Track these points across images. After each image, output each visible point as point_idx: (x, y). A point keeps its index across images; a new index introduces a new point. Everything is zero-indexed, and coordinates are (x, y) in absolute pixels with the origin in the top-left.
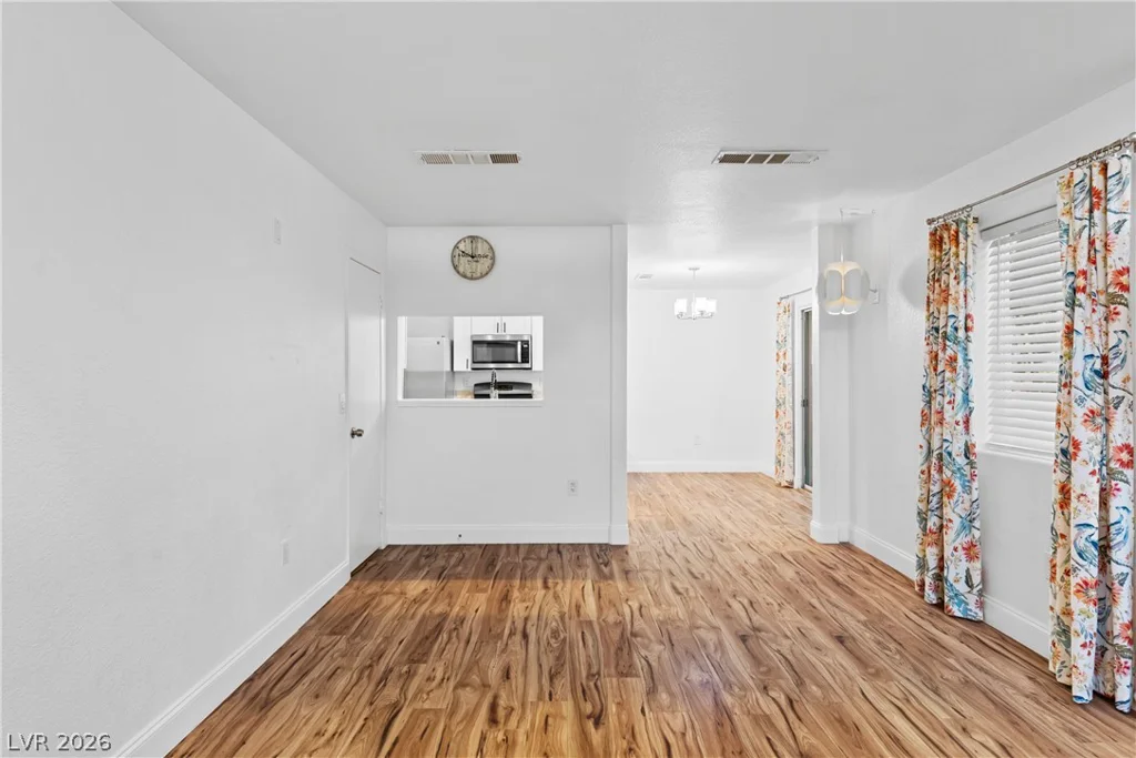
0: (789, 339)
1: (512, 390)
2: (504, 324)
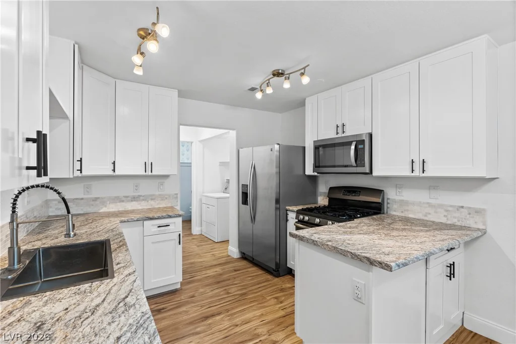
1: (359, 196)
2: (343, 125)
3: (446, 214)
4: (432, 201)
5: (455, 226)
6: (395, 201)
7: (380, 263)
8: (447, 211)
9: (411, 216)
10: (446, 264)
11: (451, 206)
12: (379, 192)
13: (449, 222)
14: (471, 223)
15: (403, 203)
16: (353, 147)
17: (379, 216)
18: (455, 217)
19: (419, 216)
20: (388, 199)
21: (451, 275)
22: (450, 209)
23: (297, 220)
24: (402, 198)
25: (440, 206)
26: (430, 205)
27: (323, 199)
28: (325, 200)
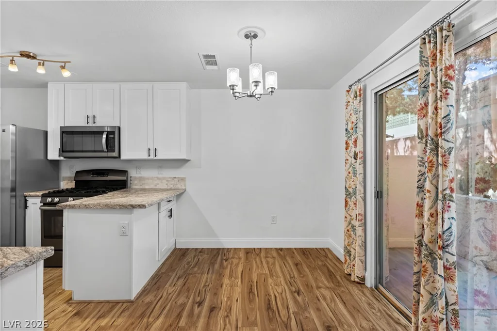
0: (360, 125)
1: (108, 176)
2: (94, 117)
3: (167, 183)
4: (160, 176)
6: (136, 178)
7: (139, 205)
8: (167, 181)
9: (147, 187)
10: (168, 210)
11: (170, 178)
12: (124, 172)
14: (179, 186)
15: (141, 179)
16: (104, 136)
17: (125, 189)
18: (172, 184)
19: (152, 186)
20: (131, 177)
21: (170, 216)
23: (42, 204)
24: (140, 175)
25: (164, 178)
26: (158, 178)
27: (67, 184)
28: (70, 184)
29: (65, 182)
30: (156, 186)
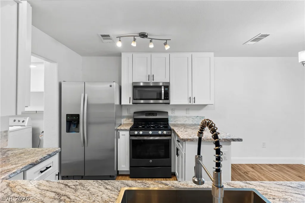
1: (156, 116)
2: (153, 76)
3: (192, 120)
4: (187, 115)
5: (195, 124)
6: (172, 117)
8: (193, 119)
9: (179, 123)
11: (194, 117)
12: (165, 113)
13: (193, 123)
15: (175, 117)
16: (163, 89)
18: (196, 121)
19: (182, 122)
22: (194, 118)
23: (130, 136)
24: (174, 115)
25: (190, 117)
26: (187, 117)
27: (126, 121)
28: (127, 120)
29: (124, 119)
30: (185, 122)
